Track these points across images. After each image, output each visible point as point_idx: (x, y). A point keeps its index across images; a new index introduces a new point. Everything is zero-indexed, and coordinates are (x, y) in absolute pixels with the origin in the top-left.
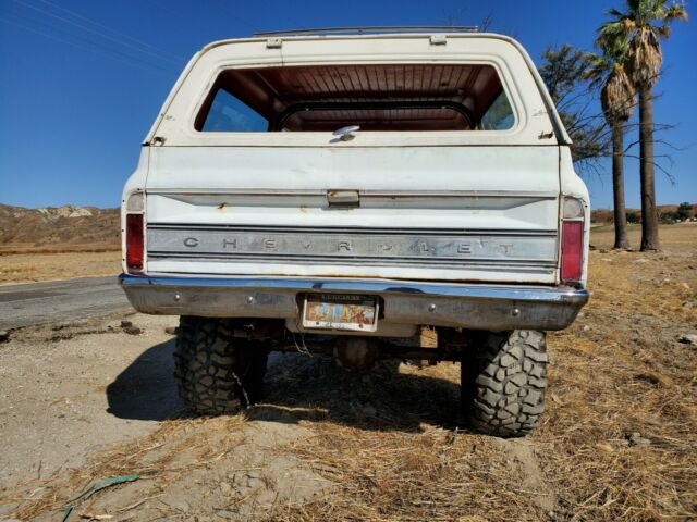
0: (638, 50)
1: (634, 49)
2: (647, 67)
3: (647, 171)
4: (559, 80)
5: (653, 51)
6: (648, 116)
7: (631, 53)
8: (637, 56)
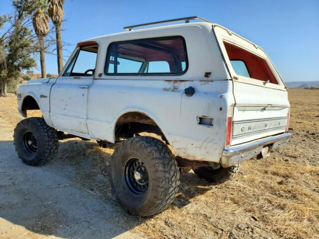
0: (55, 6)
1: (53, 5)
2: (59, 16)
3: (60, 61)
4: (24, 10)
5: (61, 9)
6: (60, 38)
7: (51, 6)
8: (55, 9)
